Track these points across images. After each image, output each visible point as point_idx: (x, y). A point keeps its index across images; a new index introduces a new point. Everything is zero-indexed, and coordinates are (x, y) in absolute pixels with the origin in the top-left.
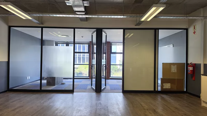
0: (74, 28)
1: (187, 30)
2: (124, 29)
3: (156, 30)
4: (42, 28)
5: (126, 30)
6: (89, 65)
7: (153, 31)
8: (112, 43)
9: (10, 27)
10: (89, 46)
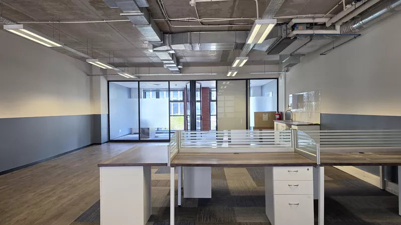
0: (169, 81)
1: (278, 79)
2: (217, 80)
3: (247, 80)
4: (139, 81)
5: (218, 81)
6: (184, 116)
7: (245, 81)
8: (211, 88)
9: (108, 82)
10: (184, 93)
